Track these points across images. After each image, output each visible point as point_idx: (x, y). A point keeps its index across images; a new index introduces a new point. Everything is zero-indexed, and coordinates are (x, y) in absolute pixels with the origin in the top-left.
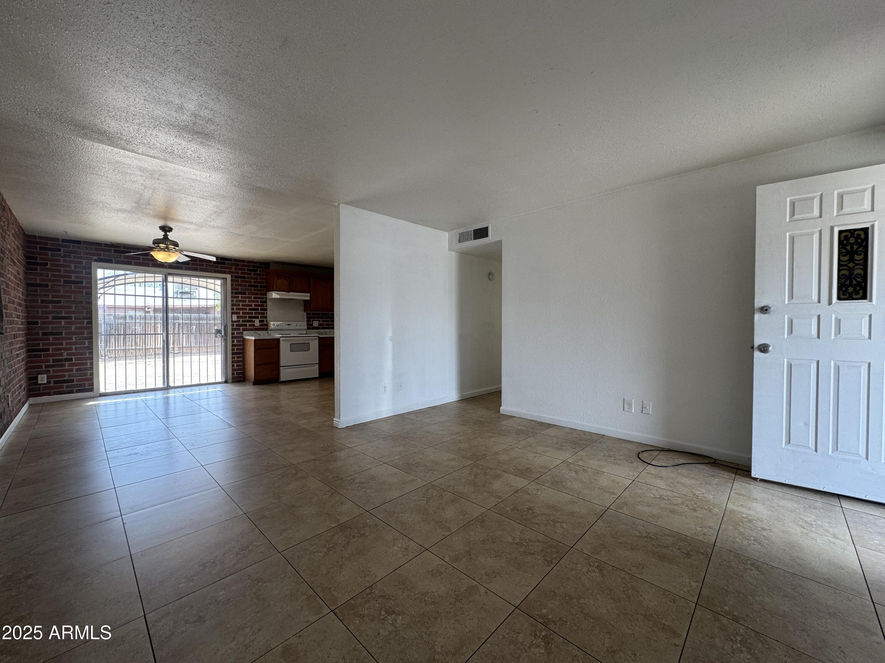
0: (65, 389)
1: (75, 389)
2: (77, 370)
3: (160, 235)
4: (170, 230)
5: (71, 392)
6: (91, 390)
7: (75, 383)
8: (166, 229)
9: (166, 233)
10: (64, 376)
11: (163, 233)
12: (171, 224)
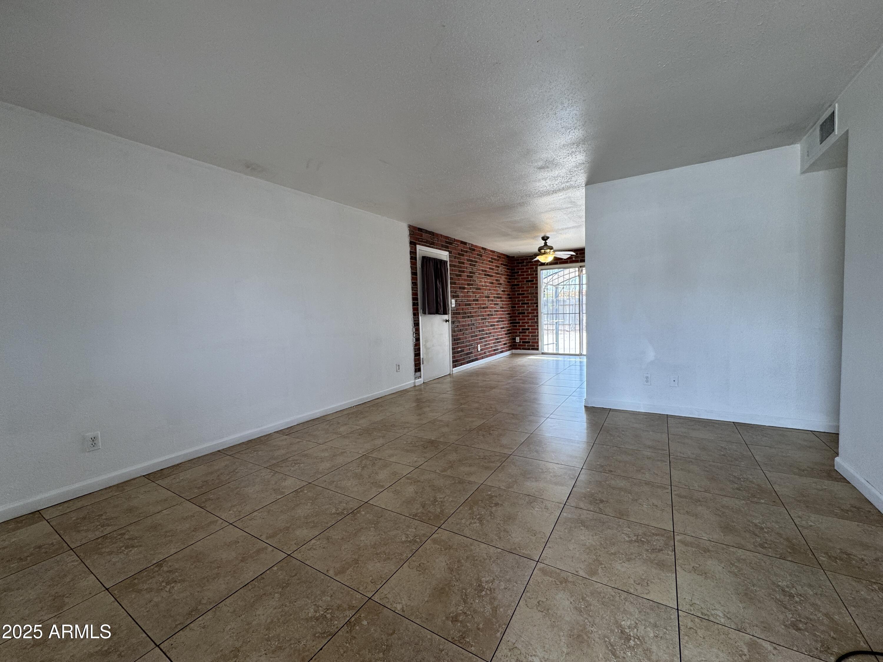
0: (526, 347)
1: (531, 348)
2: (532, 336)
3: (542, 243)
4: (548, 238)
5: (529, 349)
6: (538, 349)
7: (531, 344)
8: (545, 239)
9: (545, 241)
10: (526, 339)
11: (544, 242)
12: (548, 235)
